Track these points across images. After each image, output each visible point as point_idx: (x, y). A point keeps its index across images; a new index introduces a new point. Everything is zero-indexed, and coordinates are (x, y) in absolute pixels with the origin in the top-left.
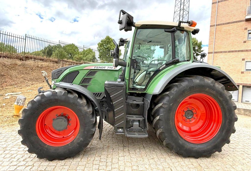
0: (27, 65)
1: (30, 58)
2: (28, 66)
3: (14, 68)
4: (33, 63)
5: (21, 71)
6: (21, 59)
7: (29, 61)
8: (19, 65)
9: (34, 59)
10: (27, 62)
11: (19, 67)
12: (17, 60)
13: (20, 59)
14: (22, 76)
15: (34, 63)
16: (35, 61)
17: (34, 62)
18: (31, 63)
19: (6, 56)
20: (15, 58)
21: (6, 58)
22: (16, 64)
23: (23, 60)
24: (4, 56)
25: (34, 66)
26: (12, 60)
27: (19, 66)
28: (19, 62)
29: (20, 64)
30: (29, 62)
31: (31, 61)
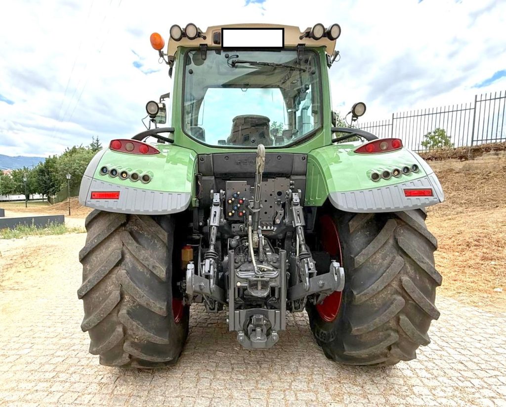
0: (477, 168)
1: (484, 150)
2: (479, 171)
3: (443, 180)
4: (493, 161)
5: (455, 183)
6: (463, 157)
7: (481, 158)
8: (457, 170)
9: (497, 150)
10: (475, 161)
11: (457, 175)
12: (454, 160)
13: (461, 158)
14: (452, 195)
15: (497, 161)
16: (497, 155)
17: (496, 157)
18: (487, 161)
19: (433, 157)
20: (449, 157)
21: (432, 160)
22: (451, 170)
23: (466, 159)
24: (430, 157)
25: (495, 168)
26: (443, 161)
27: (457, 173)
28: (458, 165)
29: (461, 167)
30: (482, 161)
31: (488, 157)
